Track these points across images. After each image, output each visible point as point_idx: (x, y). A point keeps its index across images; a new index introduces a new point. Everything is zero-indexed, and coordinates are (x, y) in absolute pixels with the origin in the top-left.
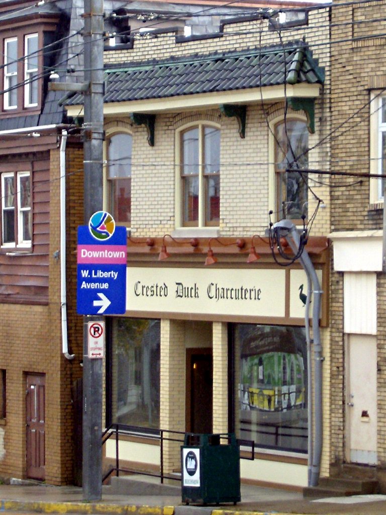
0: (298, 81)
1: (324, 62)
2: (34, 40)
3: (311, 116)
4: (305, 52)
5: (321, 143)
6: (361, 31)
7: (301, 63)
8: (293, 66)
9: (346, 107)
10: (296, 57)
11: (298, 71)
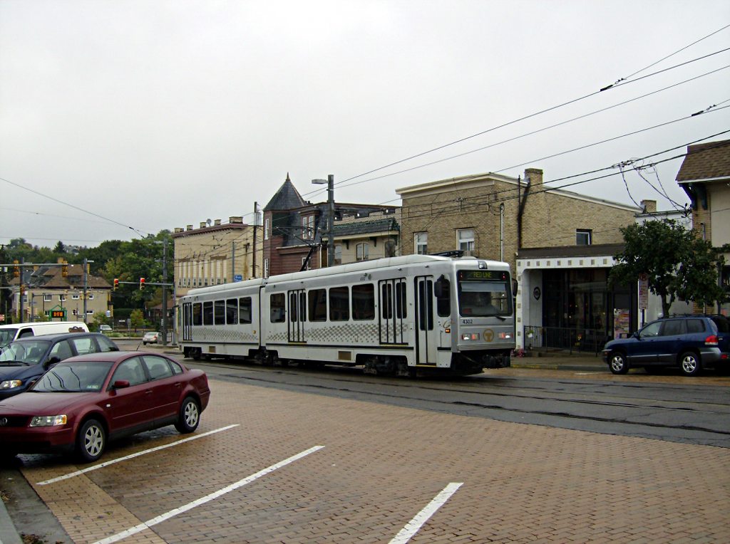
0: (392, 230)
1: (400, 224)
2: (312, 218)
3: (396, 241)
4: (394, 221)
5: (399, 248)
6: (411, 215)
7: (393, 224)
8: (391, 225)
9: (407, 237)
10: (392, 222)
11: (392, 227)
